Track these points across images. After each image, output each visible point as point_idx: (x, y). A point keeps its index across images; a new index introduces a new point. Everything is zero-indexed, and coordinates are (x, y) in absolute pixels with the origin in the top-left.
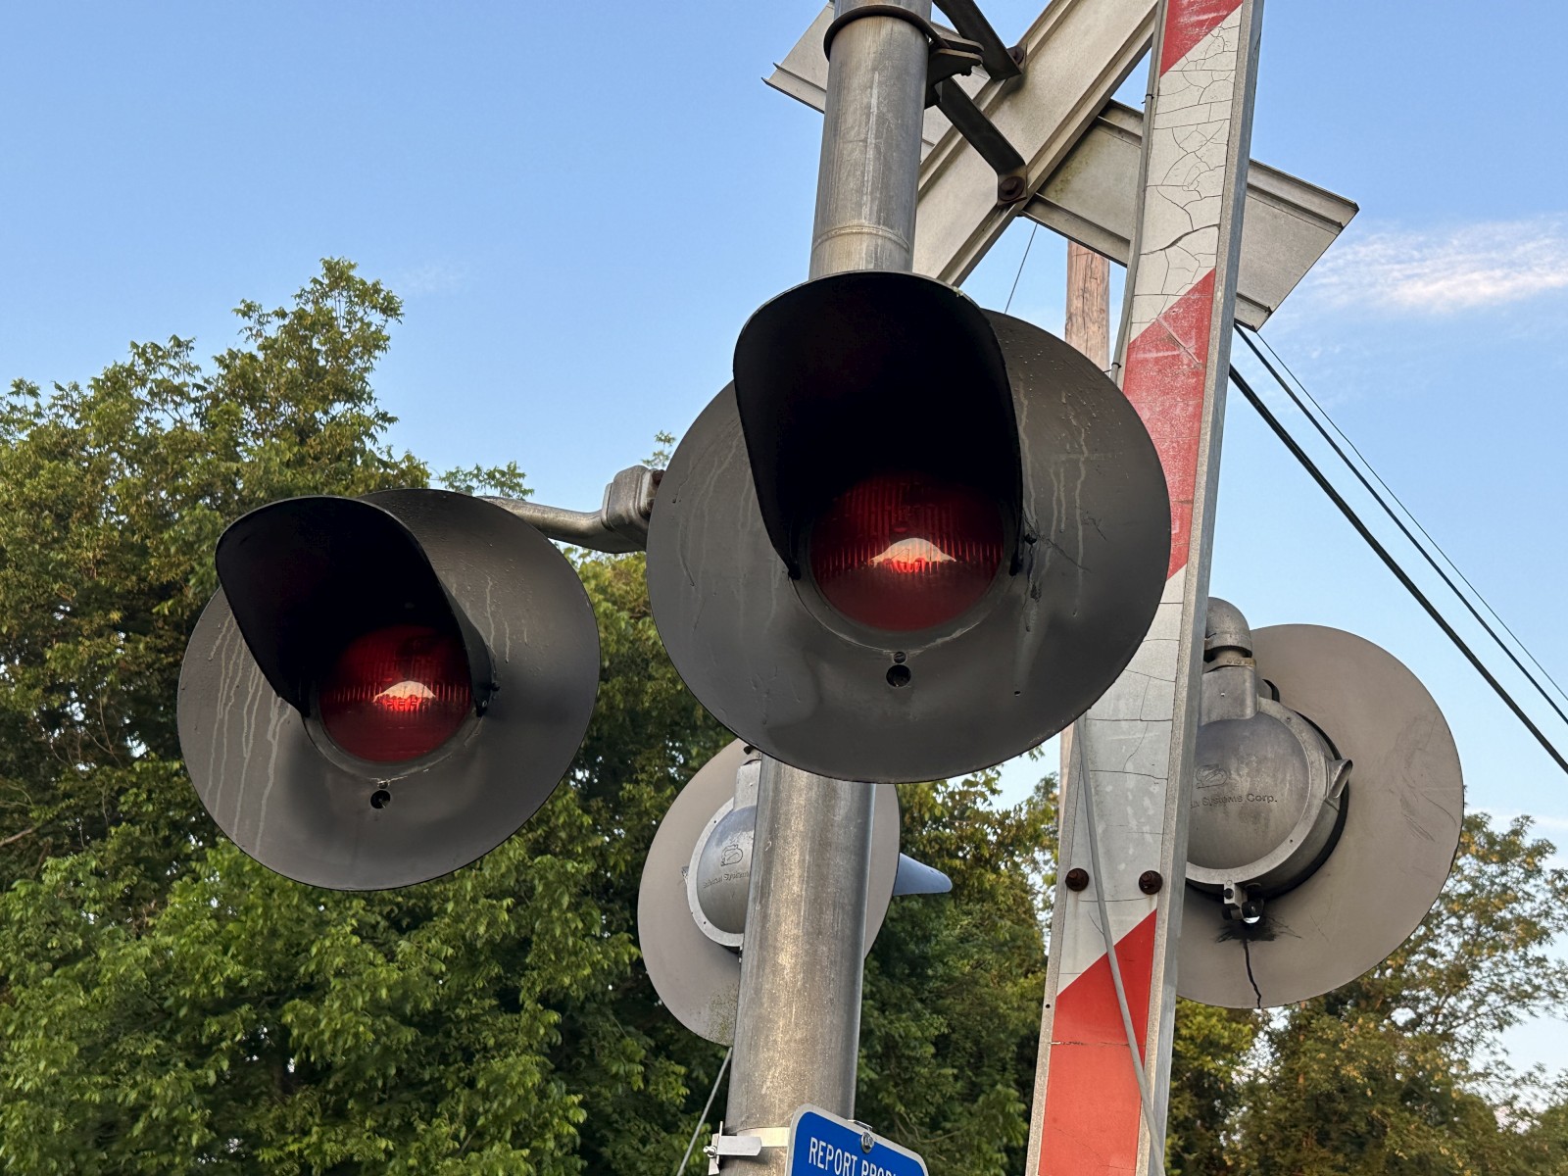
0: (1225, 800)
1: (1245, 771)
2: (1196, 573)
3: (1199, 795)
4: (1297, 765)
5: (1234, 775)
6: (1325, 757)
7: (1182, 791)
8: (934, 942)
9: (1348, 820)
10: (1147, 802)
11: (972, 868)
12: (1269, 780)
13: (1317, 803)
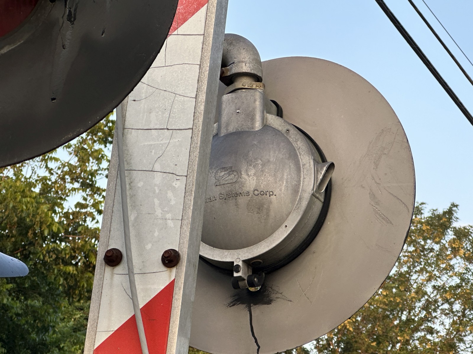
0: (237, 195)
1: (252, 172)
2: (214, 10)
3: (216, 191)
4: (292, 166)
5: (244, 175)
6: (314, 160)
7: (199, 185)
8: (51, 332)
9: (330, 210)
10: (170, 194)
11: (82, 273)
12: (271, 179)
13: (307, 196)
